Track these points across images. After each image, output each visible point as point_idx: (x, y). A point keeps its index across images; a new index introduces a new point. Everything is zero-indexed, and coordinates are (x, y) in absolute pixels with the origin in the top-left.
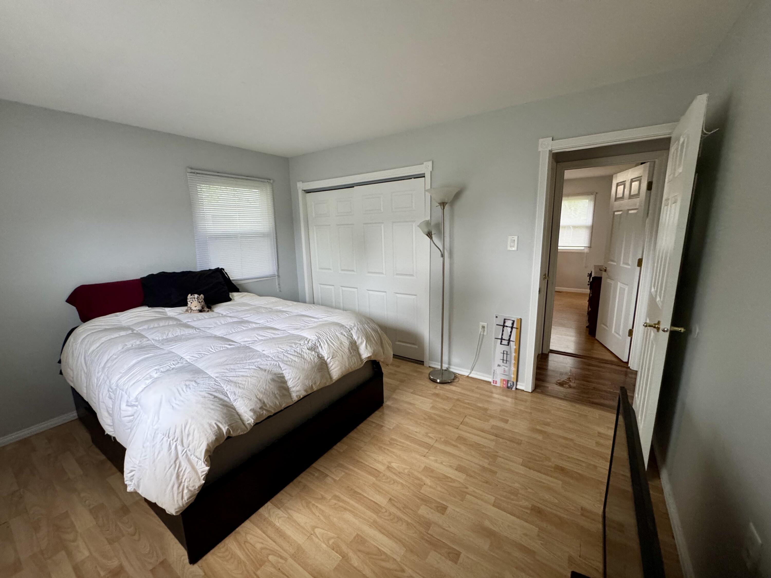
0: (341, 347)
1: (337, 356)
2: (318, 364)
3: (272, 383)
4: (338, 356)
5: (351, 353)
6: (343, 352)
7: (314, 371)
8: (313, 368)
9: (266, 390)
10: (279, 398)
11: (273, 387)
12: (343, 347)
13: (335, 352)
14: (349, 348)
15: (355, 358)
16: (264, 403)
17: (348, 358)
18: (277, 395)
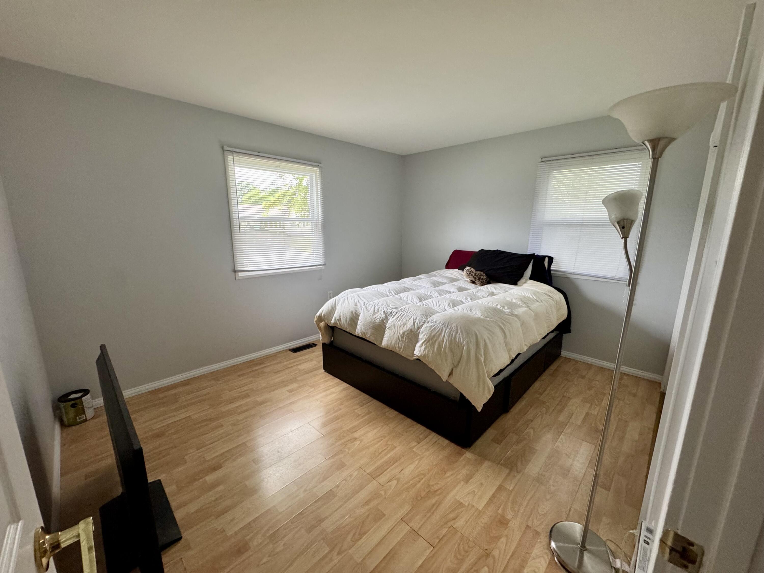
0: (400, 327)
1: (391, 330)
2: (376, 323)
3: (350, 313)
4: (393, 330)
5: (403, 337)
6: (398, 331)
7: (370, 326)
8: (371, 322)
9: (345, 313)
10: (347, 323)
11: (348, 316)
12: (401, 328)
13: (393, 326)
14: (404, 332)
15: (403, 345)
16: (341, 319)
17: (398, 338)
18: (347, 321)
